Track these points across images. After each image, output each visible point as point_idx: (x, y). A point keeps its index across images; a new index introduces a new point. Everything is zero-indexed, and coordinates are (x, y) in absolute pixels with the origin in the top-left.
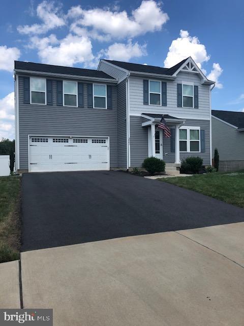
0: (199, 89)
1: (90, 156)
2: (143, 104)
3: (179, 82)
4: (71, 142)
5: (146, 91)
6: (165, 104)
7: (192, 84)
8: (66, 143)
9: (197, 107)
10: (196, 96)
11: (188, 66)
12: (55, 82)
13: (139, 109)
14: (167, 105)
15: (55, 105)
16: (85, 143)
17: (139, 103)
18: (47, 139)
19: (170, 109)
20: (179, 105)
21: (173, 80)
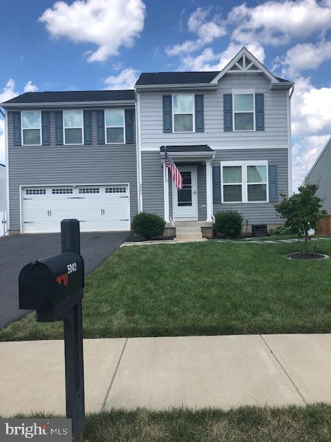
0: (265, 99)
1: (103, 212)
2: (162, 131)
3: (227, 92)
4: (76, 193)
5: (167, 112)
6: (200, 129)
7: (252, 91)
8: (70, 194)
9: (261, 127)
10: (260, 111)
11: (241, 64)
12: (54, 114)
13: (156, 141)
14: (206, 131)
15: (53, 145)
16: (96, 194)
17: (156, 132)
18: (45, 190)
19: (210, 135)
20: (228, 128)
21: (215, 90)
